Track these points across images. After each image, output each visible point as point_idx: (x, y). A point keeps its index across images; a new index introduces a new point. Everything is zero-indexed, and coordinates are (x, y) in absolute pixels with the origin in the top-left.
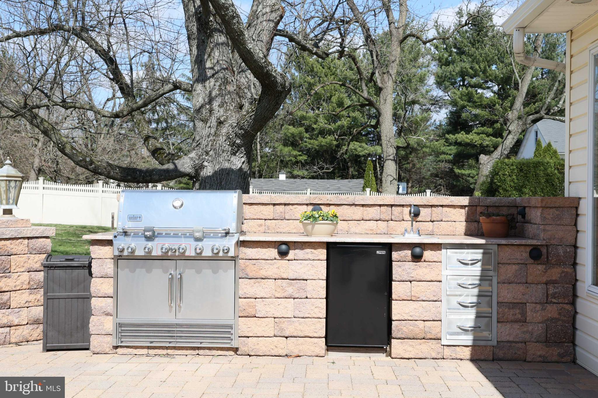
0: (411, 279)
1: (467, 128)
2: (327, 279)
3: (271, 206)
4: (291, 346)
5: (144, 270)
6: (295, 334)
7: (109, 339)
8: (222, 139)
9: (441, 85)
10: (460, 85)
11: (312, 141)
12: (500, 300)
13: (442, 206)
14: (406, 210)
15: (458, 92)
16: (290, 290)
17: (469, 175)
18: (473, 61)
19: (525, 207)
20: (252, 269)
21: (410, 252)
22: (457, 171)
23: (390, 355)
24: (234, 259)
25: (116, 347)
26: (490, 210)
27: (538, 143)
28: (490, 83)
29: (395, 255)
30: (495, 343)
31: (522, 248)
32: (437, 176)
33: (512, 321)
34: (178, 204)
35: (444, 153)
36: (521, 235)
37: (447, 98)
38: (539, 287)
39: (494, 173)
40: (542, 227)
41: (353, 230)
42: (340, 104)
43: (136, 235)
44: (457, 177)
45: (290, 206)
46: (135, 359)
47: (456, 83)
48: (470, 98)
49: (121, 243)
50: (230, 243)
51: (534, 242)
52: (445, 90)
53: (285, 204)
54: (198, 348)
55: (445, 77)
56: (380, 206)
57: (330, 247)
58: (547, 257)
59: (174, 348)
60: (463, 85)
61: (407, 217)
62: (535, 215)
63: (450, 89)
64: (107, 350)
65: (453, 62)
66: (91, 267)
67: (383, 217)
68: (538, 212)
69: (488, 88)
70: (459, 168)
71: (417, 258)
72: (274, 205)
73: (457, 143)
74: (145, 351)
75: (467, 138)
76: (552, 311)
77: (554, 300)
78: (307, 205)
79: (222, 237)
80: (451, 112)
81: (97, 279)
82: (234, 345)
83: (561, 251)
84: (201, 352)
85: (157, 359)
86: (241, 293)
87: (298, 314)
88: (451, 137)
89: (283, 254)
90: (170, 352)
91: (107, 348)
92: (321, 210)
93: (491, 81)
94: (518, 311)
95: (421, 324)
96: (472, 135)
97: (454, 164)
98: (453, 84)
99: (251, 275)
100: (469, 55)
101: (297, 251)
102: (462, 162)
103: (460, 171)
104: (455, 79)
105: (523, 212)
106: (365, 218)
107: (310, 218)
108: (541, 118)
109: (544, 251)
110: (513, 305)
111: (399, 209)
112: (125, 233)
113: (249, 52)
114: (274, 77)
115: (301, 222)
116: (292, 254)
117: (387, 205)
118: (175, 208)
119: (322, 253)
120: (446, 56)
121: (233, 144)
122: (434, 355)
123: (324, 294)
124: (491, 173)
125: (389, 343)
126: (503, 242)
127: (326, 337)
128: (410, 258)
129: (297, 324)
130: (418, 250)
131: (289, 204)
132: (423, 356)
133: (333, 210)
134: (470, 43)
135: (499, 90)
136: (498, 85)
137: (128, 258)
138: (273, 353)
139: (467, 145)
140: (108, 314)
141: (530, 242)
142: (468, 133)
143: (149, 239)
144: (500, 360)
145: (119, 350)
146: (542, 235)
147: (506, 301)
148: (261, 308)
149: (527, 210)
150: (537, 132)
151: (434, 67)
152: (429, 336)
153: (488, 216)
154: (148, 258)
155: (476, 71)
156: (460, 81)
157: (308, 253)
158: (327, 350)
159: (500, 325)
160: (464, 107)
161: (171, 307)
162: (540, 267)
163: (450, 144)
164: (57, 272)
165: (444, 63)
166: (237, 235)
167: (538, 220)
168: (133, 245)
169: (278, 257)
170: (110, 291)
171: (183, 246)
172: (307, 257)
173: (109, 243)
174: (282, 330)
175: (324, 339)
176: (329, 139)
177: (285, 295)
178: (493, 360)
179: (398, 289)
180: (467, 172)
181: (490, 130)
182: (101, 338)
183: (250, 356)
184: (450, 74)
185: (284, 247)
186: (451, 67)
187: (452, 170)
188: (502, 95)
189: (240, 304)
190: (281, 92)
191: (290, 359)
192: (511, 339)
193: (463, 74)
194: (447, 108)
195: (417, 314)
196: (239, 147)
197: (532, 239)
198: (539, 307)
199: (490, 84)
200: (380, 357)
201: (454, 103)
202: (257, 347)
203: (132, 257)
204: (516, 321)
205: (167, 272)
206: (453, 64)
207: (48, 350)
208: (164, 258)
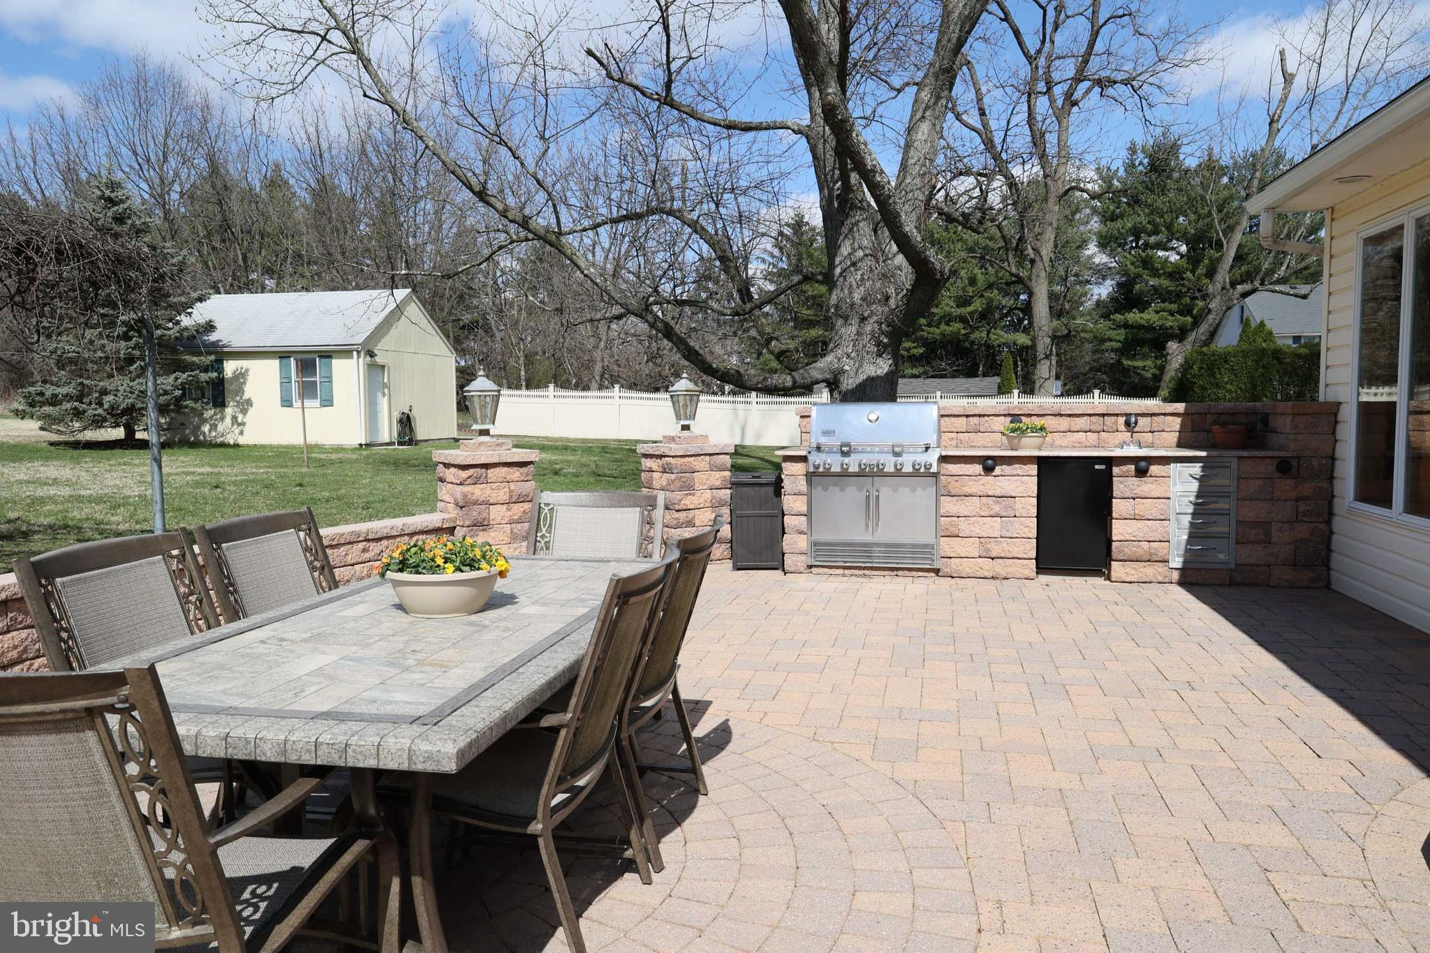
0: (1134, 496)
1: (1142, 305)
2: (1039, 497)
3: (964, 418)
4: (998, 567)
5: (837, 489)
6: (1002, 555)
7: (803, 558)
8: (866, 338)
9: (1106, 248)
10: (1132, 248)
11: (932, 329)
12: (1240, 518)
13: (1164, 414)
14: (1122, 420)
15: (1128, 257)
16: (997, 509)
17: (1144, 368)
18: (1152, 213)
19: (1267, 415)
20: (955, 487)
21: (1133, 467)
22: (1126, 362)
23: (1108, 578)
24: (935, 475)
25: (810, 567)
26: (1223, 418)
27: (1245, 322)
28: (1174, 241)
29: (1116, 470)
30: (1233, 566)
31: (1268, 461)
32: (1099, 370)
33: (1253, 542)
34: (873, 417)
35: (1110, 340)
36: (1262, 446)
37: (1114, 264)
38: (1288, 503)
39: (1187, 366)
40: (1291, 437)
41: (1058, 443)
42: (973, 281)
43: (830, 452)
44: (1126, 371)
45: (986, 418)
46: (831, 578)
47: (1126, 244)
48: (1147, 263)
49: (815, 458)
50: (933, 457)
51: (1283, 454)
52: (1112, 254)
53: (980, 416)
54: (897, 569)
55: (1111, 237)
56: (1090, 415)
57: (1042, 462)
58: (1298, 471)
59: (872, 568)
60: (1137, 246)
61: (1122, 427)
62: (1284, 423)
63: (1118, 253)
64: (802, 569)
65: (1121, 216)
66: (782, 481)
67: (1093, 428)
68: (1288, 420)
69: (1173, 249)
70: (1129, 358)
71: (1141, 473)
72: (967, 416)
73: (1126, 325)
74: (840, 571)
75: (1141, 318)
76: (1302, 531)
77: (1305, 519)
78: (1005, 415)
79: (922, 452)
80: (1118, 284)
81: (789, 497)
82: (936, 566)
83: (1315, 463)
84: (900, 573)
85: (854, 579)
86: (942, 511)
87: (1005, 533)
88: (1118, 317)
89: (988, 470)
90: (867, 572)
91: (802, 567)
92: (1021, 422)
93: (1178, 240)
94: (1261, 531)
95: (1145, 545)
96: (1149, 314)
97: (1123, 354)
98: (1122, 245)
99: (953, 492)
100: (1146, 205)
101: (1004, 467)
102: (1135, 350)
103: (1130, 363)
104: (1125, 239)
105: (1265, 420)
106: (1072, 429)
107: (1016, 430)
108: (1254, 291)
109: (1294, 463)
110: (1256, 524)
111: (1113, 418)
112: (818, 448)
113: (905, 236)
114: (933, 263)
115: (1003, 434)
116: (998, 470)
117: (1098, 415)
118: (870, 421)
119: (1033, 469)
120: (1112, 208)
121: (878, 344)
122: (1160, 579)
123: (1034, 511)
124: (1181, 365)
125: (1109, 567)
126: (1245, 454)
127: (1037, 559)
128: (1133, 473)
129: (1005, 545)
130: (1143, 464)
131: (984, 416)
132: (1147, 580)
133: (1038, 422)
134: (1147, 187)
135: (1189, 251)
136: (1187, 245)
137: (823, 475)
138: (978, 574)
139: (1140, 327)
140: (801, 533)
141: (1276, 454)
142: (1142, 311)
143: (845, 454)
144: (1239, 584)
145: (813, 570)
146: (1292, 446)
147: (1247, 519)
148: (964, 527)
149: (1271, 417)
150: (1242, 308)
151: (1095, 224)
152: (1155, 558)
153: (1223, 424)
154: (844, 474)
155: (1155, 225)
156: (1132, 241)
157: (1017, 468)
158: (1037, 573)
159: (1239, 546)
160: (1139, 276)
161: (867, 525)
162: (1288, 482)
163: (1119, 327)
164: (746, 489)
165: (1109, 217)
166: (938, 450)
167: (1288, 429)
168: (829, 461)
169: (982, 473)
170: (804, 509)
171: (882, 461)
172: (1015, 472)
173: (803, 459)
174: (988, 550)
175: (1034, 561)
176: (957, 326)
177: (992, 513)
178: (1230, 585)
179: (1118, 506)
180: (1140, 364)
181: (1174, 307)
182: (795, 557)
183: (952, 577)
184: (1119, 232)
185: (990, 462)
186: (1119, 224)
187: (1119, 362)
188: (1193, 258)
189: (942, 523)
190: (939, 281)
191: (997, 582)
192: (1252, 561)
193: (1137, 232)
194: (1112, 279)
195: (1141, 534)
196: (885, 346)
197: (1278, 450)
198: (1286, 526)
199: (1175, 243)
200: (1099, 581)
201: (1123, 271)
202: (961, 568)
203: (828, 474)
204: (1258, 542)
205: (862, 490)
206: (1122, 219)
207: (738, 569)
208: (861, 474)
